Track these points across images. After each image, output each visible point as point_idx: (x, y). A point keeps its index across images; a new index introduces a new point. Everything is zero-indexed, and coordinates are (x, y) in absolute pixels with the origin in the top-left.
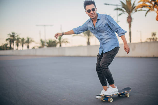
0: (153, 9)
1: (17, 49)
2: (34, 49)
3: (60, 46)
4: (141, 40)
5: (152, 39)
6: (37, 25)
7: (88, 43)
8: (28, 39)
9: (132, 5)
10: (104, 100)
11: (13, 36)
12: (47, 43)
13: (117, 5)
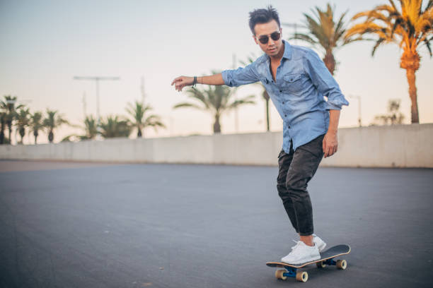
0: (392, 37)
1: (21, 143)
2: (68, 143)
3: (140, 134)
4: (360, 121)
5: (389, 117)
6: (76, 78)
7: (217, 128)
8: (51, 115)
9: (336, 26)
10: (284, 278)
11: (10, 107)
12: (103, 126)
13: (295, 26)
